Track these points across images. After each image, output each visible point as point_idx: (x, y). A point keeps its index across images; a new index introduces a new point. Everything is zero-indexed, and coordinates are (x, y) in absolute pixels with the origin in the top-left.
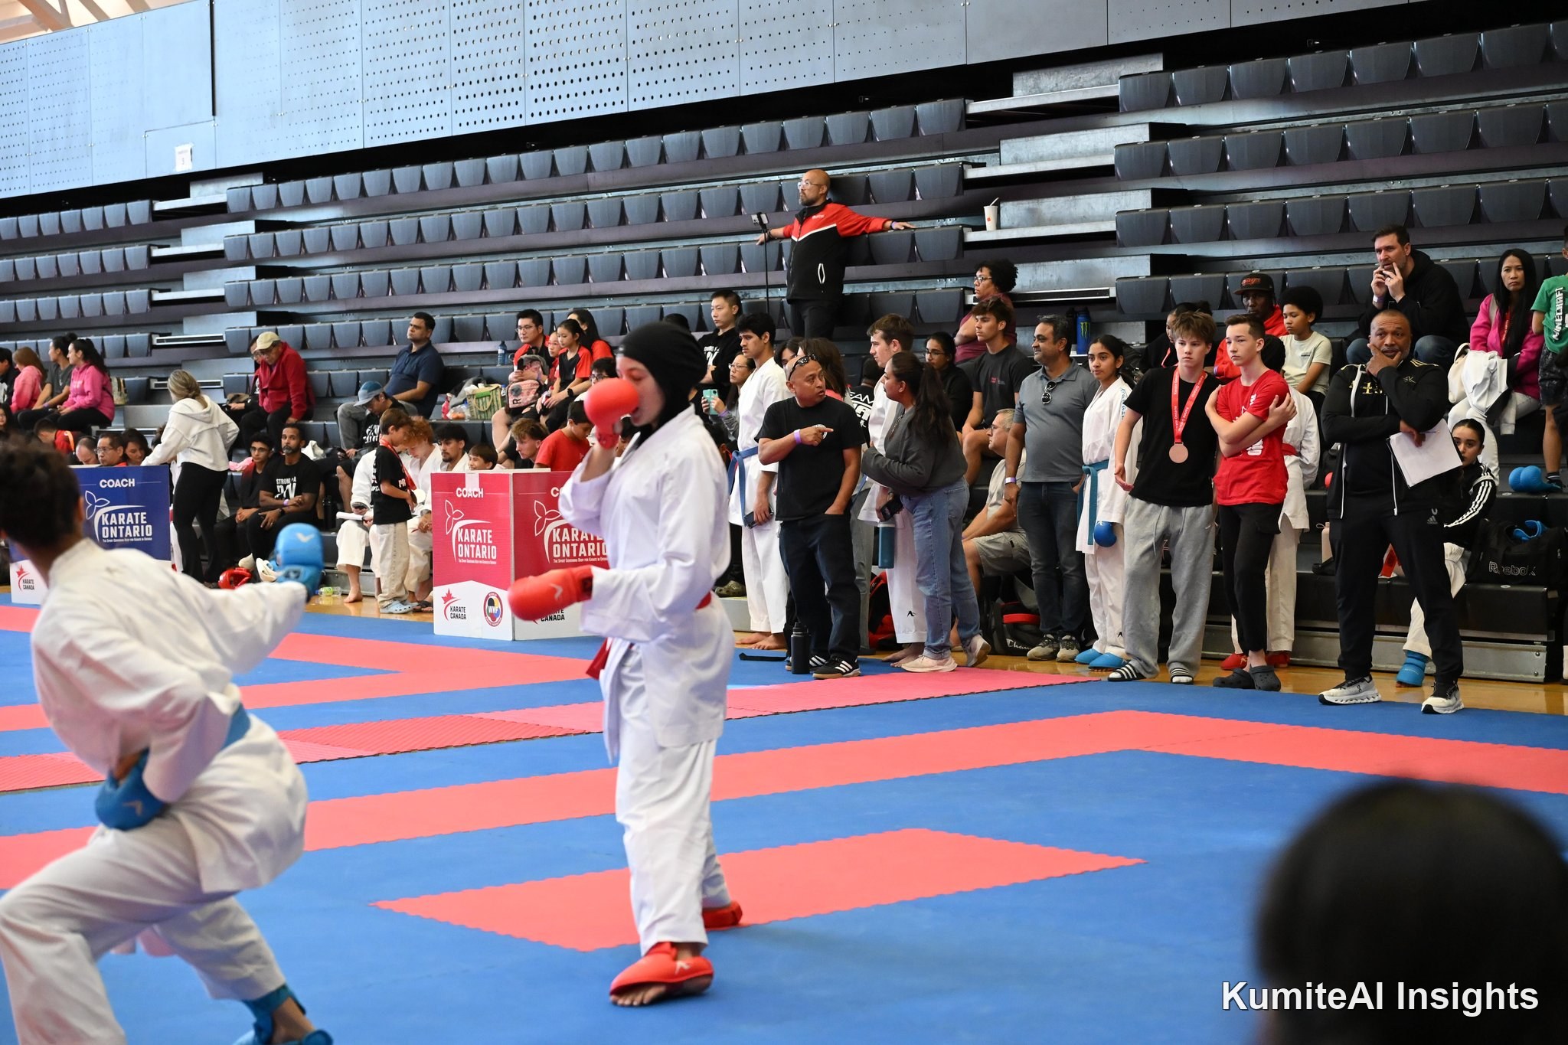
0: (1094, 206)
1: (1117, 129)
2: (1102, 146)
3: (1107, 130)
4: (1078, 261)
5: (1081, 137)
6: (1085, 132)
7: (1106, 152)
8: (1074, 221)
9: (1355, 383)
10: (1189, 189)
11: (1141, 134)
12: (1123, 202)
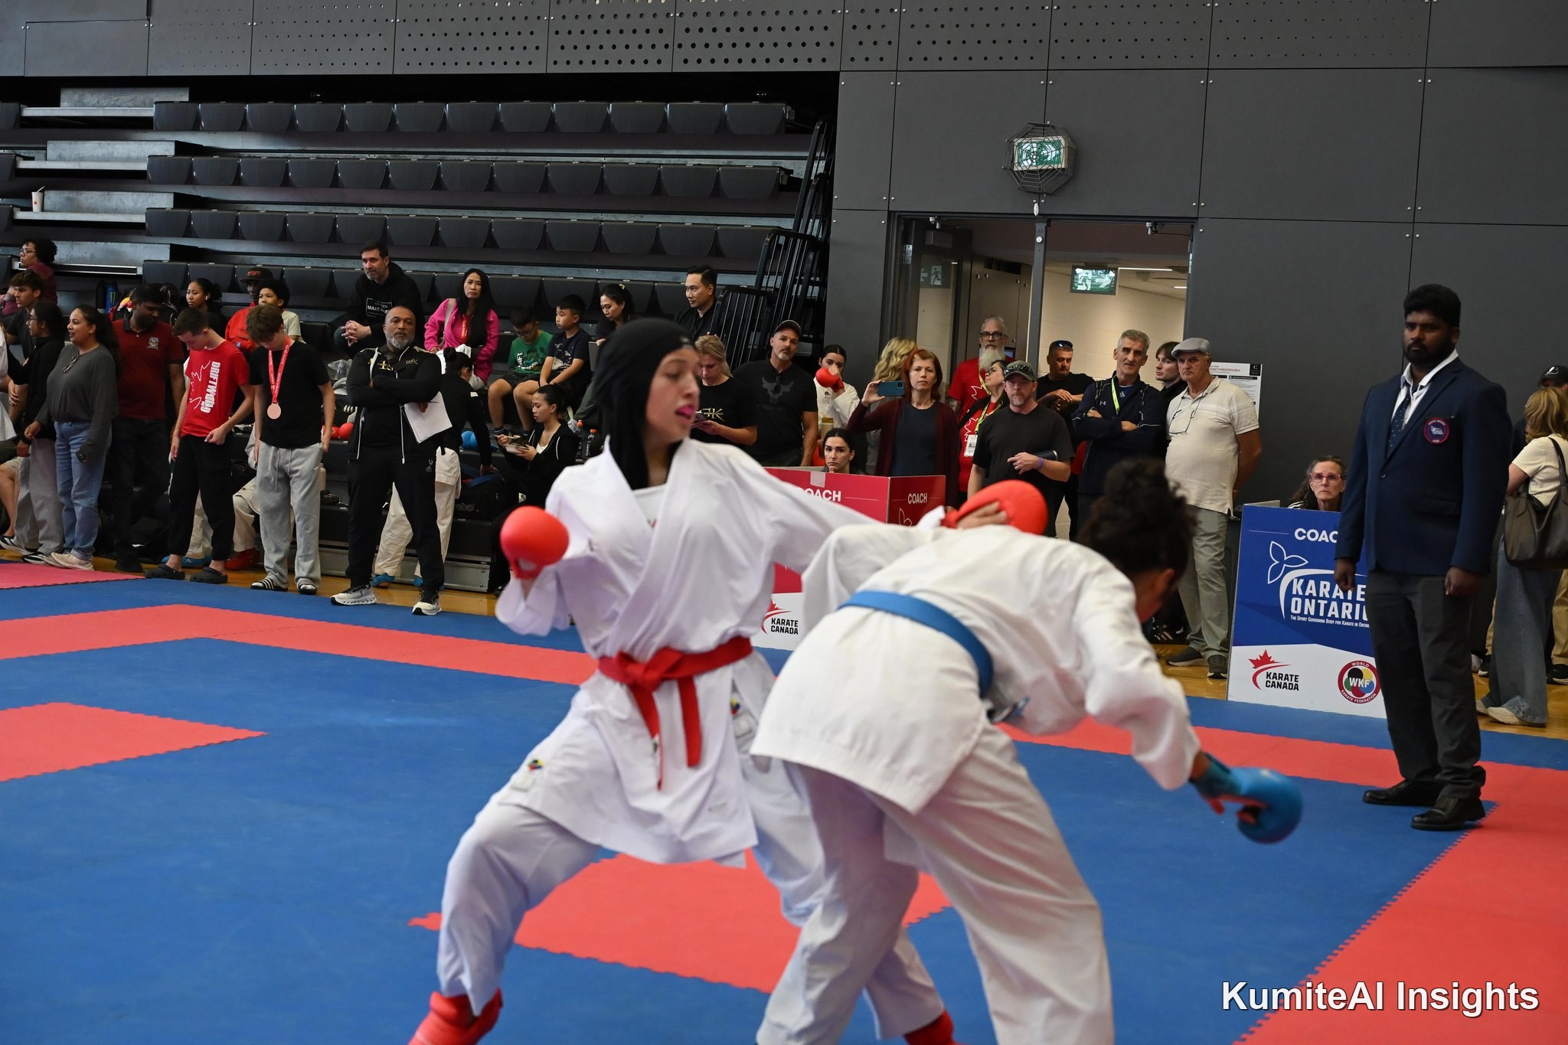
0: (125, 201)
1: (148, 143)
2: (134, 155)
3: (140, 143)
4: (109, 243)
5: (117, 146)
6: (120, 142)
7: (138, 160)
8: (107, 211)
9: (373, 361)
10: (203, 196)
11: (167, 149)
12: (150, 201)
